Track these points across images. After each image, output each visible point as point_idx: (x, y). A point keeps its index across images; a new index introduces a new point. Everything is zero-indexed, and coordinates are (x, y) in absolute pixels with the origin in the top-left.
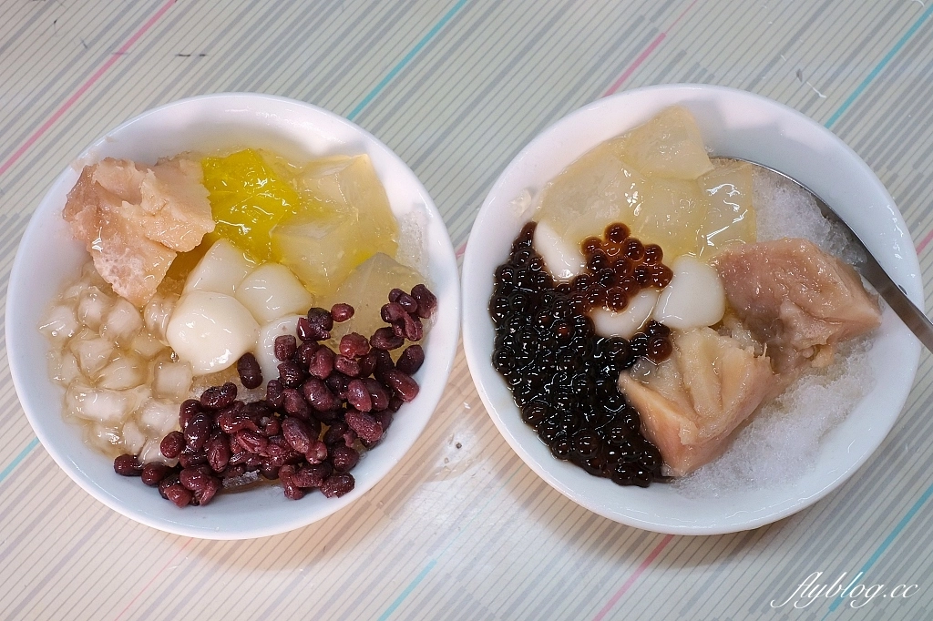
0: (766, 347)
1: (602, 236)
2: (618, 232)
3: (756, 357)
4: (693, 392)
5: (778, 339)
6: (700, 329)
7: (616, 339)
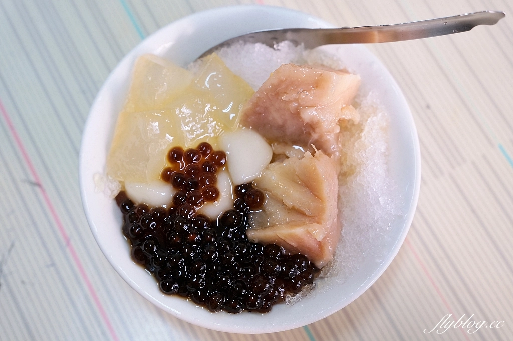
0: (314, 147)
1: (168, 165)
2: (175, 155)
3: (313, 156)
4: (298, 206)
5: (315, 136)
6: (267, 169)
7: (226, 214)
